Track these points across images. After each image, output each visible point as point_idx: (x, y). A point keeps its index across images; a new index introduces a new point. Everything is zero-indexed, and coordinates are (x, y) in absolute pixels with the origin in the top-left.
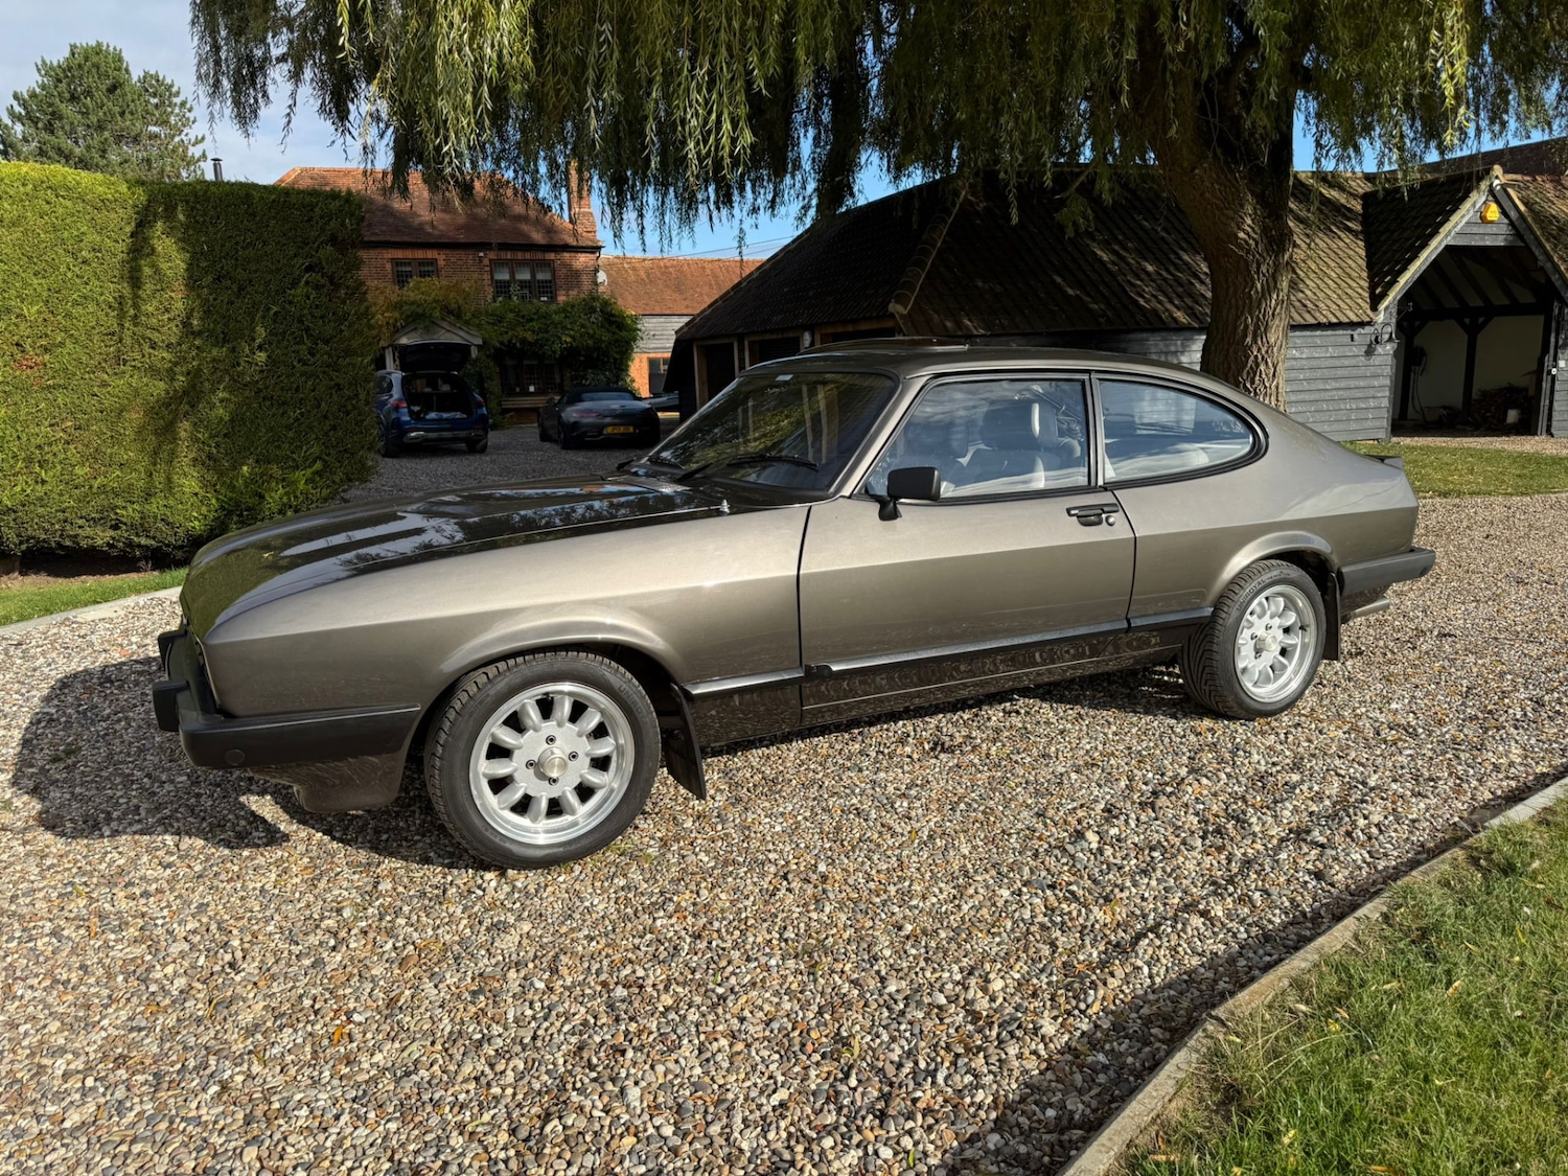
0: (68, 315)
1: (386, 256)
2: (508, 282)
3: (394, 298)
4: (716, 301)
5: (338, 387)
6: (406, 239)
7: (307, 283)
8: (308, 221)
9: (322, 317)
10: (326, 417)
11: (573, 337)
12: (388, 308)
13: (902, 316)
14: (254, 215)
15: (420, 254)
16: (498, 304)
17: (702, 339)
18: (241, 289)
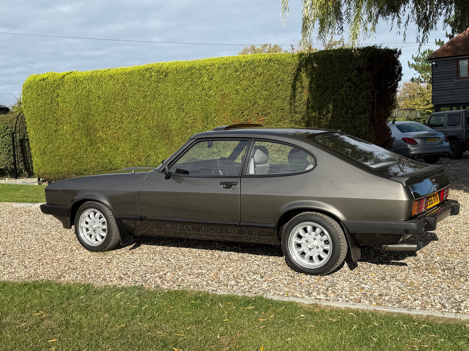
0: (272, 103)
7: (346, 86)
18: (325, 90)
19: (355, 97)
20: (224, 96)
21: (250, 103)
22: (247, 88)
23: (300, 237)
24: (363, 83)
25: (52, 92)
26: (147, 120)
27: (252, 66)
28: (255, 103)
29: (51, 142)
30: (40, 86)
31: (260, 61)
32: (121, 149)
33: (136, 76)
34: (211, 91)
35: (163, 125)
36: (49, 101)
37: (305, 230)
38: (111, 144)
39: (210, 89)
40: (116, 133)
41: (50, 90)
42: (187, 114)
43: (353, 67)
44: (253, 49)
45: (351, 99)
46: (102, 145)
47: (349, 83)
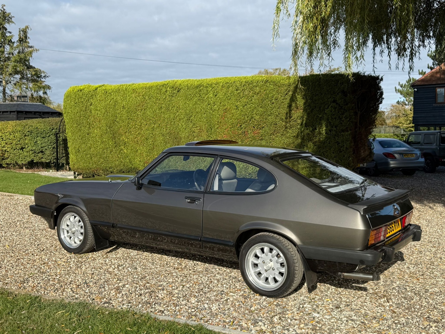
0: (266, 119)
8: (336, 85)
18: (313, 109)
19: (339, 117)
20: (226, 111)
21: (247, 117)
22: (246, 105)
23: (257, 256)
24: (347, 104)
25: (86, 101)
26: (162, 128)
27: (251, 85)
28: (252, 118)
29: (84, 143)
30: (77, 96)
31: (258, 82)
32: (139, 151)
33: (154, 91)
34: (215, 106)
35: (174, 133)
36: (84, 109)
37: (262, 250)
38: (132, 147)
39: (214, 104)
40: (136, 138)
41: (85, 99)
42: (194, 124)
43: (338, 90)
44: (267, 72)
45: (335, 118)
46: (125, 148)
47: (334, 104)
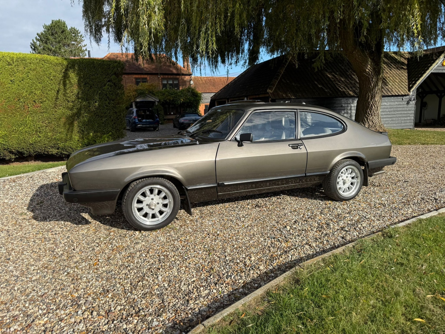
0: (47, 94)
1: (133, 77)
2: (166, 84)
3: (135, 88)
4: (222, 89)
5: (116, 113)
6: (139, 72)
7: (108, 85)
8: (109, 69)
9: (112, 94)
10: (112, 121)
11: (183, 99)
12: (134, 91)
13: (271, 93)
14: (95, 67)
15: (142, 76)
16: (163, 90)
17: (218, 99)
21: (26, 92)
28: (32, 92)
